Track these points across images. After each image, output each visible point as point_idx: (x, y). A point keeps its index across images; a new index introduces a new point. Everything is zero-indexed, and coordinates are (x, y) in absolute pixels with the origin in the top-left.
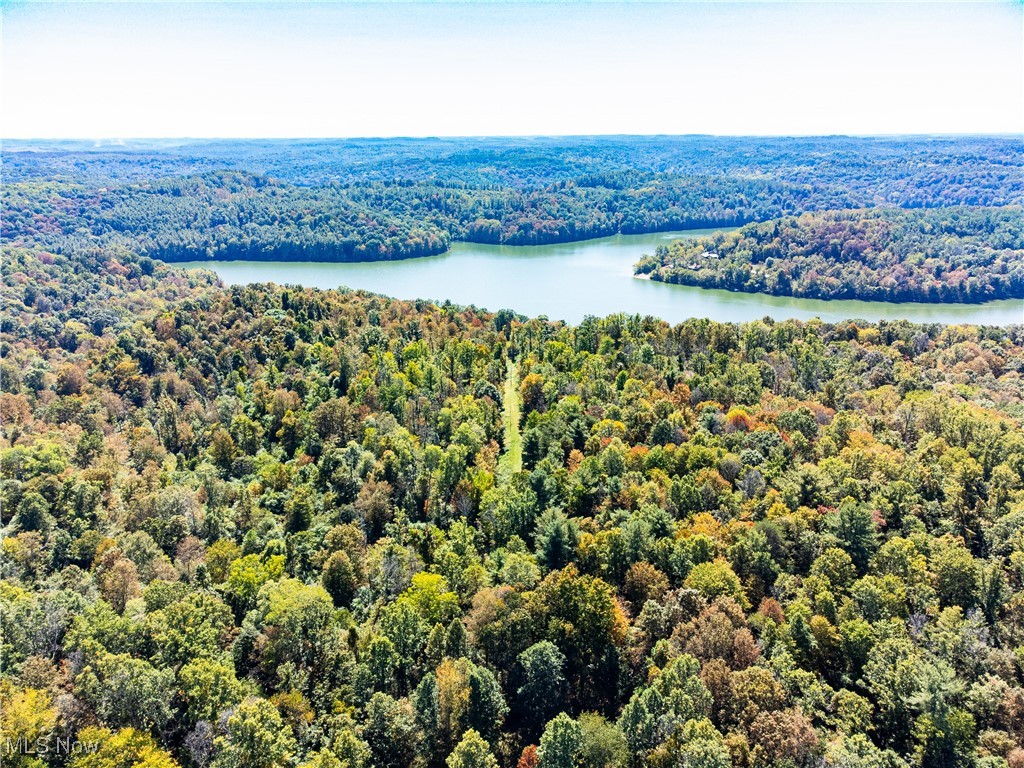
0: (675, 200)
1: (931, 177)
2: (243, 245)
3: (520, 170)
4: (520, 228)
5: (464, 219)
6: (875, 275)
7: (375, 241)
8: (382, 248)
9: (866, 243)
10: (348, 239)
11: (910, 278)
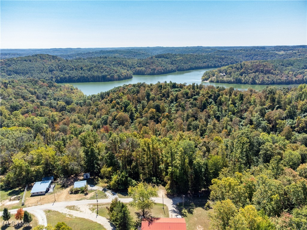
0: (189, 61)
1: (249, 54)
2: (65, 78)
3: (126, 55)
4: (152, 70)
5: (131, 68)
6: (279, 77)
7: (113, 74)
8: (115, 77)
9: (270, 69)
10: (103, 74)
11: (289, 78)
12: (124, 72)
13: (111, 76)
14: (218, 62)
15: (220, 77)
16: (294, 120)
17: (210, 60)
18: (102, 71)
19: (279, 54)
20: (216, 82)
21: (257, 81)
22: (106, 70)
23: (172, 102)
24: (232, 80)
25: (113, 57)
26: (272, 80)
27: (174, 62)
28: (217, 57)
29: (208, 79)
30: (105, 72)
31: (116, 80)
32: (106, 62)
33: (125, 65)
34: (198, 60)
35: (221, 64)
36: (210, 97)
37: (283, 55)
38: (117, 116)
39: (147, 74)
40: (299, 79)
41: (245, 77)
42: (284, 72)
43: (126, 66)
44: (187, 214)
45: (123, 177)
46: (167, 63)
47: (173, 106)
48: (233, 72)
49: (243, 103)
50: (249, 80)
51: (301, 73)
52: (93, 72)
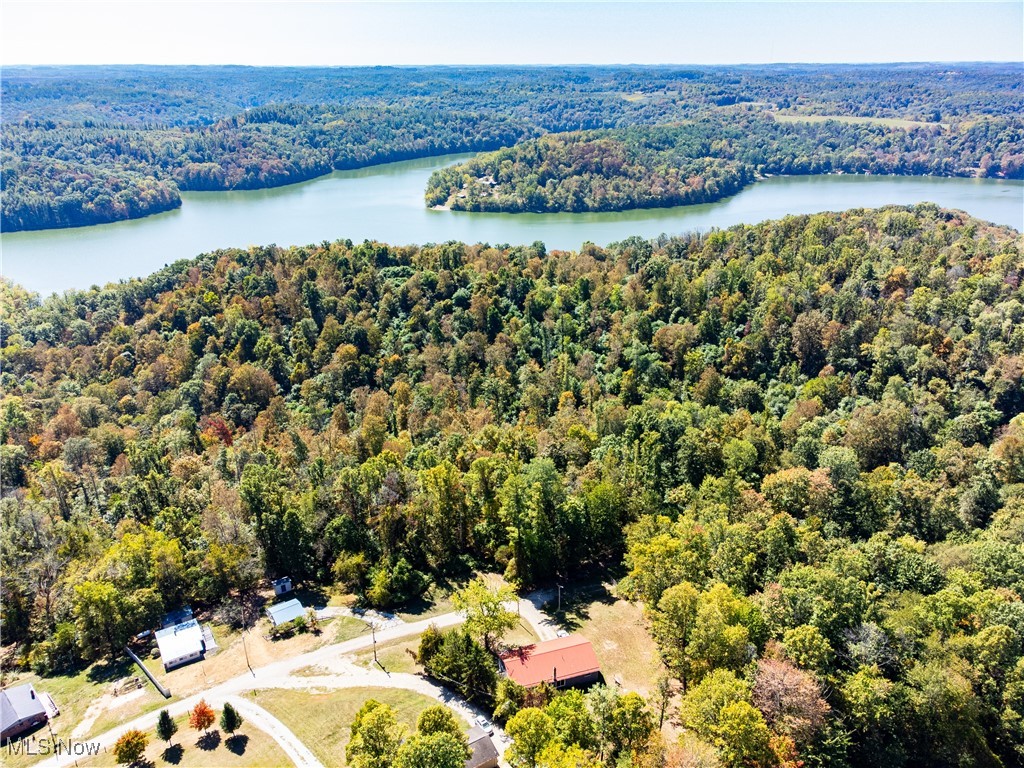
0: (369, 132)
4: (248, 171)
5: (165, 165)
6: (643, 185)
7: (106, 197)
8: (116, 205)
9: (619, 160)
10: (66, 197)
11: (669, 187)
12: (146, 185)
13: (97, 204)
14: (462, 133)
15: (480, 192)
16: (719, 346)
17: (435, 128)
18: (56, 184)
19: (632, 103)
20: (471, 211)
21: (588, 201)
22: (72, 180)
23: (393, 313)
24: (519, 201)
25: (81, 122)
26: (629, 197)
27: (317, 138)
28: (456, 116)
29: (446, 199)
30: (69, 189)
31: (123, 218)
32: (59, 146)
33: (138, 155)
34: (398, 129)
35: (472, 141)
36: (501, 292)
37: (641, 107)
38: (232, 378)
39: (231, 186)
40: (693, 191)
41: (555, 189)
42: (656, 170)
43: (144, 157)
44: (578, 621)
45: (401, 572)
46: (294, 140)
47: (398, 326)
48: (516, 175)
49: (594, 305)
50: (567, 198)
51: (698, 172)
52: (21, 190)
